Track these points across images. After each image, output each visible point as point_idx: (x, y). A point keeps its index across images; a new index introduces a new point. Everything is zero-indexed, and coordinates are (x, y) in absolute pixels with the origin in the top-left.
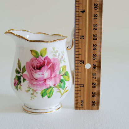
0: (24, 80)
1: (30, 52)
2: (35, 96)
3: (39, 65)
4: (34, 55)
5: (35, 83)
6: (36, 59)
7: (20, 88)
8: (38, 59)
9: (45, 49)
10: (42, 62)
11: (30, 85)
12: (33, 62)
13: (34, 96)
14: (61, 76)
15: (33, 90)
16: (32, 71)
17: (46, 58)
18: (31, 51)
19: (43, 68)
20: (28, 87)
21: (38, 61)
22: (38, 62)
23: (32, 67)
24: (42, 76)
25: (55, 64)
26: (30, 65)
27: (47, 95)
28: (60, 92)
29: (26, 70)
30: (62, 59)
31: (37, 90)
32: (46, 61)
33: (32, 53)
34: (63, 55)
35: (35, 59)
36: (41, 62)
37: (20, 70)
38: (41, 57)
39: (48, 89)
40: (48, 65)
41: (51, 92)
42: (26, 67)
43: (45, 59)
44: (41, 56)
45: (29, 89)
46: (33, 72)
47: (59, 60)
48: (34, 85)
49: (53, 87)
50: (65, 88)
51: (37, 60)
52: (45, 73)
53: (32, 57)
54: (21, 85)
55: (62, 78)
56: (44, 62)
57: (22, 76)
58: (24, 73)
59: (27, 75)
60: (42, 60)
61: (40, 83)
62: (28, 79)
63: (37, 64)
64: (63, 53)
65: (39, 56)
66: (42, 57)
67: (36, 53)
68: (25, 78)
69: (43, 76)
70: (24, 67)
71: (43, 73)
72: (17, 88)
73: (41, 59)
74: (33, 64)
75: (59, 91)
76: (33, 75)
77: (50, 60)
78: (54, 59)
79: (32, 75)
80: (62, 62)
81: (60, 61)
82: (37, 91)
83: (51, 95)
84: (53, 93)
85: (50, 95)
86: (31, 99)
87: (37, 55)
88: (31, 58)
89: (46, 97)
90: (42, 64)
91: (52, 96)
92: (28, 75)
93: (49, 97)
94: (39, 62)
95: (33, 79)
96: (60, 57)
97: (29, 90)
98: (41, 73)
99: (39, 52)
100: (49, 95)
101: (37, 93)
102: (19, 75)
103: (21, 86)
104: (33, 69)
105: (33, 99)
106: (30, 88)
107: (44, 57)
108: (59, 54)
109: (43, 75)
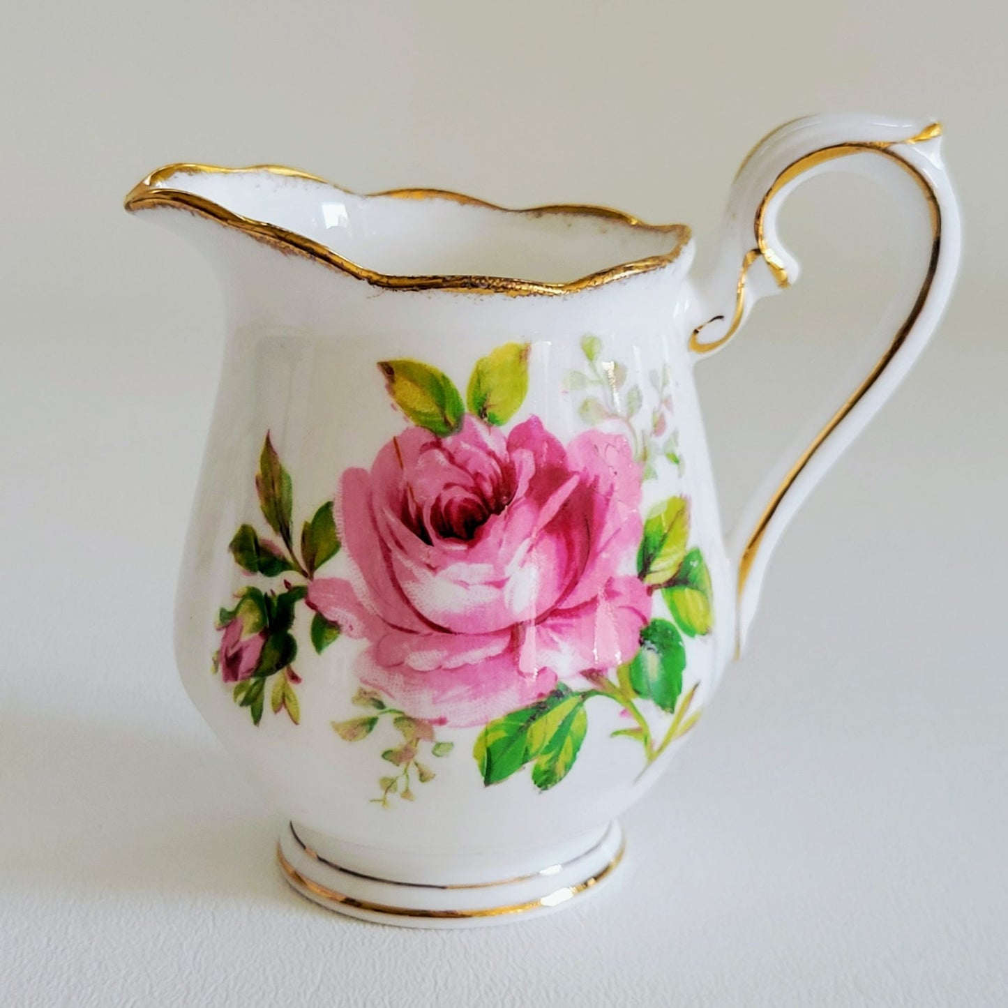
0: (323, 629)
1: (381, 379)
2: (423, 777)
3: (459, 495)
4: (412, 413)
5: (423, 659)
6: (437, 445)
7: (283, 702)
8: (448, 441)
9: (510, 358)
10: (490, 468)
11: (380, 676)
12: (407, 474)
13: (413, 771)
14: (650, 590)
15: (404, 720)
16: (397, 555)
17: (527, 434)
18: (388, 369)
19: (496, 526)
20: (363, 693)
21: (451, 458)
22: (455, 475)
23: (394, 520)
24: (488, 595)
25: (603, 488)
26: (379, 501)
27: (530, 766)
28: (640, 732)
29: (337, 546)
30: (660, 441)
31: (442, 721)
32: (526, 464)
33: (392, 392)
34: (666, 402)
35: (426, 447)
36: (477, 476)
37: (279, 542)
38: (480, 427)
39: (540, 709)
40: (539, 494)
41: (568, 742)
42: (337, 517)
43: (510, 447)
44: (482, 413)
45: (373, 712)
46: (408, 564)
47: (636, 451)
48: (414, 677)
49: (585, 695)
50: (680, 700)
51: (440, 457)
52: (511, 570)
53: (395, 424)
54: (295, 678)
55: (659, 608)
56: (508, 475)
57: (300, 592)
58: (323, 572)
59: (346, 586)
60: (491, 454)
61: (475, 656)
62: (358, 626)
63: (448, 486)
64: (665, 384)
65: (459, 418)
66: (491, 422)
67: (438, 387)
68: (329, 616)
69: (500, 601)
70: (325, 512)
71: (499, 568)
72: (253, 702)
73: (483, 446)
74: (409, 488)
75: (632, 723)
76: (408, 587)
77: (562, 455)
78: (590, 443)
79: (399, 589)
80: (661, 464)
81: (645, 457)
82: (441, 733)
83: (560, 766)
84: (577, 748)
85: (555, 758)
86: (384, 801)
87: (442, 407)
88: (389, 439)
89: (521, 780)
90: (488, 488)
91: (568, 767)
92: (359, 585)
93: (545, 780)
94: (462, 467)
95: (410, 622)
96: (643, 421)
97: (372, 722)
98: (482, 570)
99: (461, 383)
100: (543, 761)
101: (440, 749)
102: (273, 585)
103: (293, 686)
104: (403, 531)
105: (407, 794)
106: (380, 705)
107: (506, 429)
108: (634, 401)
109: (499, 584)
